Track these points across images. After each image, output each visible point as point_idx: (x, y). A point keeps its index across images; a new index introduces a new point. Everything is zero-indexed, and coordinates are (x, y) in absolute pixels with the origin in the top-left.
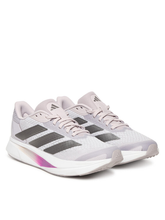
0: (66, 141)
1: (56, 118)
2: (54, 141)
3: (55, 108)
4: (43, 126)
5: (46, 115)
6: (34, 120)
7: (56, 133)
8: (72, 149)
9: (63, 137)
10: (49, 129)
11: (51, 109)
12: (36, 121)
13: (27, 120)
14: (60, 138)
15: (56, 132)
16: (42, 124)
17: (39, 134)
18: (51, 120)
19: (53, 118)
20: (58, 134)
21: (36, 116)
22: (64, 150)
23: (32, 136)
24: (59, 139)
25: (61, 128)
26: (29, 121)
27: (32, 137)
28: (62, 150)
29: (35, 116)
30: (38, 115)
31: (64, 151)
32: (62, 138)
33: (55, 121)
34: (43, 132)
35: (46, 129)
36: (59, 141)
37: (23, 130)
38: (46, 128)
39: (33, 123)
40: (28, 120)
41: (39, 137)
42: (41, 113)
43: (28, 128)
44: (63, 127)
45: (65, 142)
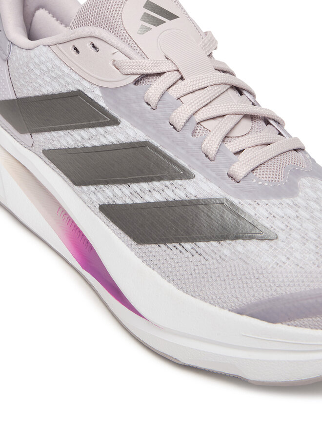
0: (200, 196)
1: (159, 74)
2: (145, 185)
3: (158, 23)
4: (102, 103)
5: (119, 57)
6: (66, 69)
7: (155, 149)
8: (227, 248)
9: (186, 175)
10: (124, 122)
11: (143, 26)
12: (73, 75)
13: (37, 61)
14: (173, 179)
15: (156, 143)
16: (98, 92)
17: (83, 133)
18: (136, 82)
19: (145, 72)
20: (165, 156)
21: (74, 52)
22: (188, 240)
23: (55, 130)
24: (167, 183)
25: (179, 125)
26: (43, 67)
27: (54, 133)
28: (179, 240)
29: (70, 47)
30: (85, 46)
31: (188, 246)
32: (181, 178)
33: (155, 88)
34: (100, 130)
35: (114, 122)
36: (167, 191)
37: (20, 95)
38: (113, 112)
39: (61, 80)
40: (42, 62)
41: (80, 146)
42: (97, 43)
43: (37, 94)
44: (191, 125)
45: (195, 204)
